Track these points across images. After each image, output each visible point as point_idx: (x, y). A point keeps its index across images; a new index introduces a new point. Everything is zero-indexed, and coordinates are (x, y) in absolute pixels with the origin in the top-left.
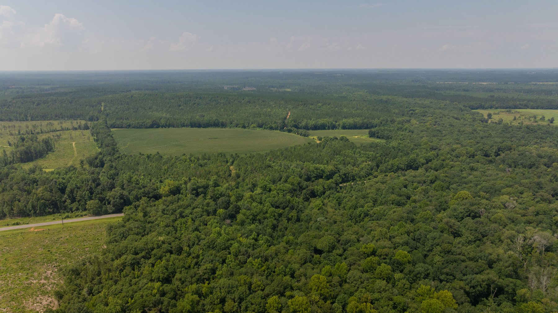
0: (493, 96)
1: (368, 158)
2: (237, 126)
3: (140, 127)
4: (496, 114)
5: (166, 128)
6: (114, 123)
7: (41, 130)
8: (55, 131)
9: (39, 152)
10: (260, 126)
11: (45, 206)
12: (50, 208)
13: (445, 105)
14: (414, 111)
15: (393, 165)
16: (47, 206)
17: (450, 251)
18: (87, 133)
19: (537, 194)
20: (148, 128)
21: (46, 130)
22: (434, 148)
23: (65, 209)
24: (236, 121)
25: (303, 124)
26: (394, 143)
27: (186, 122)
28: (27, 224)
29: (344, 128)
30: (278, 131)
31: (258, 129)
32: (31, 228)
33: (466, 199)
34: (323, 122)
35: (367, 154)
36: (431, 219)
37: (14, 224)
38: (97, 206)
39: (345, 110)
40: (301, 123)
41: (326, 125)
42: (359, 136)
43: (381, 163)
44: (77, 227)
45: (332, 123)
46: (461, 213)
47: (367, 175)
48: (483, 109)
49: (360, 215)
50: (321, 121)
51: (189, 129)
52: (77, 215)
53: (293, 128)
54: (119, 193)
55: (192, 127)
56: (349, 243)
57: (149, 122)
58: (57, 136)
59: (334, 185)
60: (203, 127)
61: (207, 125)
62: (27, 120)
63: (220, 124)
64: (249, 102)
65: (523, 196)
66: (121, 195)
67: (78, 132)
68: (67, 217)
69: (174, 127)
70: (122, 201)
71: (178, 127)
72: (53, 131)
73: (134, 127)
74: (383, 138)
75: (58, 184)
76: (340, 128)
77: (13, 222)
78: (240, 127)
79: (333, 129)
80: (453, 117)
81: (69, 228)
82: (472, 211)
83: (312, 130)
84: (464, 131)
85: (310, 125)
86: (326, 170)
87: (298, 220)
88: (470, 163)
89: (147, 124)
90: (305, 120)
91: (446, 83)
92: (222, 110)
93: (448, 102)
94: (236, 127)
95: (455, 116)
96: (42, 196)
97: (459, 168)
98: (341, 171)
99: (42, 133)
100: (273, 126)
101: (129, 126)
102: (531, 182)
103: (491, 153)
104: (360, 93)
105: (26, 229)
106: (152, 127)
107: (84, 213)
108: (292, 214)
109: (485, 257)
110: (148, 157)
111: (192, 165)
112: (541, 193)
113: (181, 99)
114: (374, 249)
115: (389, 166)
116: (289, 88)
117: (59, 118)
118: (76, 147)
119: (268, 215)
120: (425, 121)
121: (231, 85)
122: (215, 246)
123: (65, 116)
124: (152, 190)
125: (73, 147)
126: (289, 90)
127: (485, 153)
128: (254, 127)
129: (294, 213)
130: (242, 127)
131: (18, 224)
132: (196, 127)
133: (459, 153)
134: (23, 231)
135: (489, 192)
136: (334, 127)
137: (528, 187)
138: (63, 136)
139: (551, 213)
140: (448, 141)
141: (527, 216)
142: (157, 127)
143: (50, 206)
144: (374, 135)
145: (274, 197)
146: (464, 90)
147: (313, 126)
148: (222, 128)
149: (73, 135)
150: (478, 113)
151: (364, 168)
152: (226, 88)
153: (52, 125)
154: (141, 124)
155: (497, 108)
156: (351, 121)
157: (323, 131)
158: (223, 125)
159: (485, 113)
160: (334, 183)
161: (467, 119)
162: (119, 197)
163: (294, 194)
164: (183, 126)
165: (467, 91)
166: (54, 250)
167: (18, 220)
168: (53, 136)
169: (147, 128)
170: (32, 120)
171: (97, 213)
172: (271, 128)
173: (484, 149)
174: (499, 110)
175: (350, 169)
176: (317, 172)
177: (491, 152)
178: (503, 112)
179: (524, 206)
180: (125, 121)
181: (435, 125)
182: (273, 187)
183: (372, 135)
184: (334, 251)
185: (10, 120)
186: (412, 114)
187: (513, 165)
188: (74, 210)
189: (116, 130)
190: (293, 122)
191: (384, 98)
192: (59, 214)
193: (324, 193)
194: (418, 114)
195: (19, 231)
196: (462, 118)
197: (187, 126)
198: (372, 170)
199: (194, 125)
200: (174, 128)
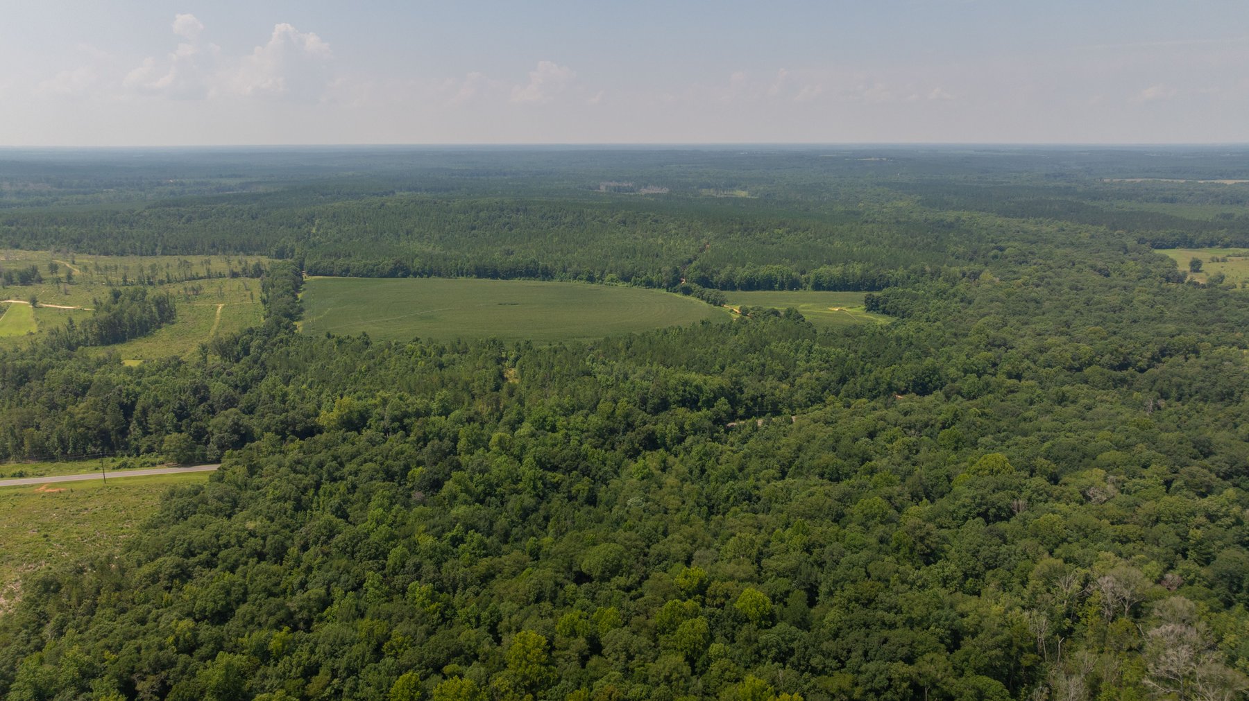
0: (1228, 216)
1: (827, 362)
2: (576, 276)
3: (368, 273)
4: (1218, 261)
5: (422, 276)
6: (316, 264)
7: (168, 276)
8: (194, 279)
9: (140, 323)
10: (626, 279)
11: (86, 439)
12: (95, 446)
13: (1092, 237)
14: (1002, 249)
15: (880, 381)
16: (91, 440)
17: (874, 600)
18: (255, 284)
19: (1182, 470)
20: (385, 277)
21: (178, 276)
22: (997, 343)
23: (126, 448)
24: (575, 266)
25: (723, 275)
26: (908, 328)
27: (467, 266)
28: (41, 475)
29: (818, 286)
30: (664, 291)
31: (620, 284)
32: (41, 485)
33: (998, 472)
34: (767, 272)
35: (825, 352)
36: (883, 516)
37: (14, 476)
38: (183, 446)
39: (838, 244)
40: (718, 273)
41: (776, 279)
42: (844, 308)
43: (854, 374)
44: (129, 488)
45: (789, 276)
46: (964, 506)
47: (809, 403)
48: (1190, 247)
49: (728, 497)
50: (764, 271)
51: (474, 281)
52: (145, 463)
53: (695, 285)
54: (230, 420)
55: (479, 276)
56: (665, 562)
57: (388, 263)
58: (193, 289)
59: (708, 424)
60: (503, 278)
61: (511, 274)
62: (154, 253)
63: (539, 271)
64: (624, 222)
65: (1145, 472)
66: (237, 424)
67: (237, 282)
68: (124, 466)
69: (440, 275)
70: (236, 437)
71: (449, 275)
72: (189, 279)
73: (356, 275)
74: (895, 314)
75: (124, 395)
76: (809, 287)
77: (13, 472)
78: (581, 279)
79: (791, 289)
80: (1093, 267)
81: (113, 491)
82: (993, 505)
83: (742, 289)
84: (1099, 303)
85: (737, 281)
86: (706, 388)
87: (592, 500)
88: (1063, 383)
89: (383, 268)
90: (729, 267)
91: (1128, 180)
92: (556, 239)
93: (1102, 229)
94: (575, 278)
95: (1100, 264)
96: (83, 419)
97: (1025, 396)
98: (746, 390)
99: (169, 282)
100: (654, 279)
101: (346, 272)
102: (1183, 438)
103: (1139, 361)
104: (901, 204)
105: (32, 486)
106: (393, 274)
107: (161, 458)
108: (578, 486)
109: (947, 619)
110: (340, 342)
111: (421, 364)
112: (1194, 469)
113: (481, 214)
114: (701, 581)
115: (869, 383)
116: (744, 189)
117: (218, 250)
118: (222, 313)
119: (521, 485)
120: (1016, 276)
121: (618, 181)
122: (356, 548)
123: (230, 246)
124: (302, 418)
125: (214, 316)
126: (743, 194)
127: (1122, 358)
128: (612, 280)
129: (583, 485)
130: (587, 280)
131: (21, 475)
132: (488, 277)
133: (1054, 357)
134: (20, 491)
135: (1066, 457)
136: (794, 285)
137: (1166, 452)
138: (207, 290)
139: (1190, 519)
140: (1039, 327)
141: (1125, 523)
142: (404, 276)
143: (96, 440)
144: (877, 306)
145: (554, 445)
146: (1165, 200)
147: (743, 282)
148: (544, 280)
149: (226, 289)
150: (1163, 259)
151: (804, 386)
152: (603, 189)
153: (188, 265)
154: (371, 267)
155: (1227, 246)
156: (836, 271)
157: (767, 292)
158: (547, 274)
159: (1181, 258)
160: (710, 419)
161: (1127, 272)
162: (231, 427)
163: (606, 440)
164: (460, 273)
165: (1172, 201)
166: (55, 536)
167: (28, 467)
168: (185, 289)
169: (382, 276)
170: (163, 254)
171: (187, 461)
172: (649, 284)
173: (1120, 350)
174: (1231, 251)
175: (768, 386)
176: (685, 391)
177: (1138, 358)
178: (1240, 256)
179: (1131, 499)
180: (340, 261)
181: (1037, 286)
182: (561, 422)
183: (872, 306)
184: (614, 579)
185: (122, 253)
186: (995, 257)
187: (1174, 394)
188: (141, 451)
189: (316, 280)
190: (699, 271)
191: (950, 216)
192: (111, 459)
193: (681, 440)
194: (1009, 258)
195: (12, 491)
196: (1115, 270)
197: (468, 274)
198: (824, 389)
199: (482, 272)
200: (440, 279)
